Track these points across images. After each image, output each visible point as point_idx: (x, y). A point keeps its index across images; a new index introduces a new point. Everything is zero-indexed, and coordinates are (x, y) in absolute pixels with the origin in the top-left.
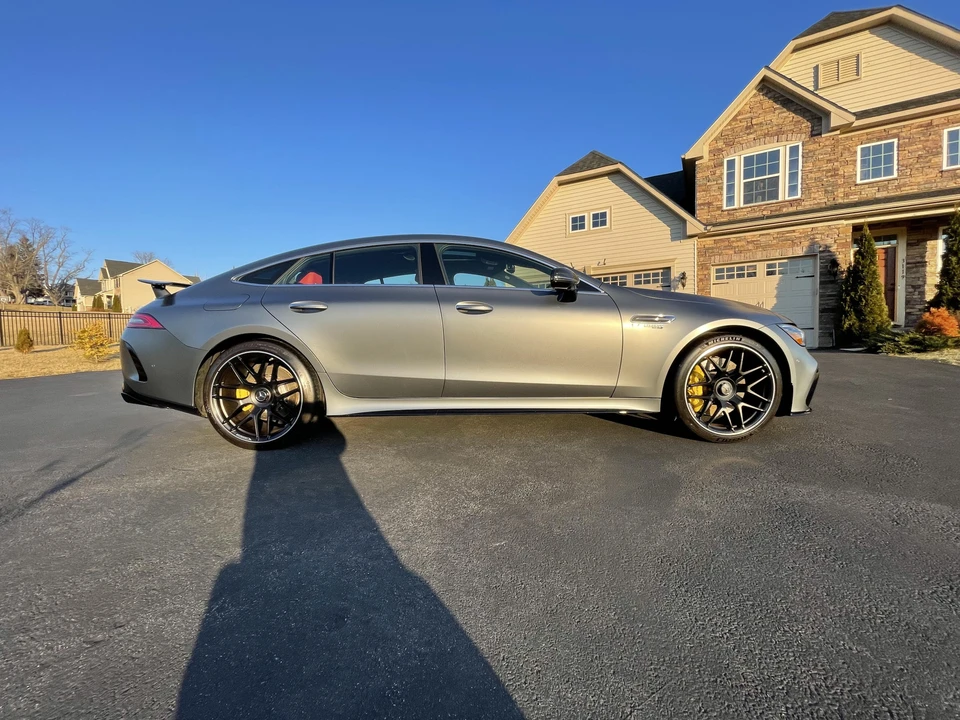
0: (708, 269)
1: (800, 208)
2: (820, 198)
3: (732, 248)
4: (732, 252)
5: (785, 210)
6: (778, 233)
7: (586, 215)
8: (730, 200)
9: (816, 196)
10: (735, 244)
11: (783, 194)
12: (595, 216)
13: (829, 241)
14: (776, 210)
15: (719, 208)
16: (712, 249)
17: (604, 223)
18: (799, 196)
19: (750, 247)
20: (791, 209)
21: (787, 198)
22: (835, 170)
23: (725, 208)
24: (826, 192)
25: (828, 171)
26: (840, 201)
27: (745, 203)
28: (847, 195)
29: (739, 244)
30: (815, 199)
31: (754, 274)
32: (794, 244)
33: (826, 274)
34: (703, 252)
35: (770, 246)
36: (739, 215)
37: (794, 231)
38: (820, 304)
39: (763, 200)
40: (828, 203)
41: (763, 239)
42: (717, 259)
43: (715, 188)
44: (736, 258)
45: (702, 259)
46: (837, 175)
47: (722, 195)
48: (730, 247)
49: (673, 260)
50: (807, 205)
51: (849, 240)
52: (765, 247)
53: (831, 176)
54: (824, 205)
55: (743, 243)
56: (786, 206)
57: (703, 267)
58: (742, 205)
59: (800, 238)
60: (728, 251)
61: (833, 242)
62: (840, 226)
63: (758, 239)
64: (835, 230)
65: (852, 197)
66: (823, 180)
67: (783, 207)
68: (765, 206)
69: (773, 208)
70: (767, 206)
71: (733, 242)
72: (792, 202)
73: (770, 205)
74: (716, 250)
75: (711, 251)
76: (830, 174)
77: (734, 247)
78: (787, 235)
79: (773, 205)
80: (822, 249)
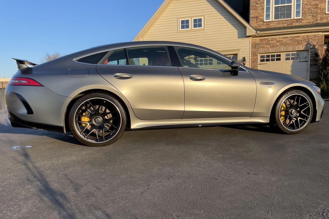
0: (257, 56)
1: (301, 24)
2: (309, 20)
3: (269, 44)
4: (269, 46)
5: (294, 24)
6: (292, 37)
7: (190, 19)
8: (268, 16)
9: (308, 18)
10: (270, 42)
11: (294, 16)
12: (195, 21)
13: (315, 43)
14: (290, 24)
15: (262, 20)
16: (259, 44)
17: (200, 25)
18: (301, 17)
19: (278, 44)
20: (297, 24)
21: (295, 18)
22: (317, 5)
23: (265, 21)
24: (313, 16)
25: (314, 5)
26: (319, 22)
27: (275, 18)
28: (322, 19)
29: (273, 42)
30: (308, 19)
31: (279, 59)
32: (299, 44)
33: (313, 61)
34: (254, 46)
35: (288, 44)
36: (272, 25)
37: (299, 37)
38: (310, 76)
39: (284, 18)
40: (314, 22)
41: (284, 40)
42: (261, 50)
43: (260, 8)
44: (271, 50)
45: (254, 50)
46: (318, 8)
47: (263, 13)
48: (268, 43)
49: (239, 50)
50: (304, 22)
51: (323, 43)
52: (286, 44)
53: (315, 8)
54: (312, 23)
55: (275, 42)
56: (295, 22)
57: (254, 54)
58: (273, 20)
59: (302, 40)
60: (267, 45)
61: (316, 44)
62: (319, 36)
63: (282, 40)
64: (317, 37)
65: (324, 20)
66: (311, 10)
67: (293, 23)
68: (285, 21)
69: (289, 23)
70: (286, 21)
71: (270, 41)
72: (297, 20)
73: (287, 21)
74: (261, 45)
75: (258, 45)
76: (314, 7)
77: (270, 44)
78: (296, 38)
79: (289, 21)
80: (311, 47)
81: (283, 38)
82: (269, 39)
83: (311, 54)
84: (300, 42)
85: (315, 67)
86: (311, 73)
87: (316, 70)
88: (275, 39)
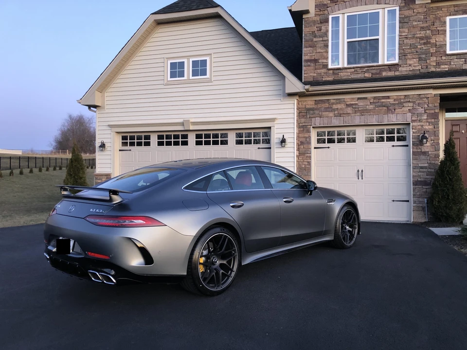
0: (309, 131)
1: (397, 73)
2: (413, 65)
3: (333, 110)
4: (331, 114)
5: (384, 74)
6: (375, 98)
7: (185, 61)
8: (336, 58)
9: (412, 62)
10: (335, 107)
11: (384, 58)
12: (195, 63)
14: (376, 74)
15: (325, 66)
16: (313, 109)
17: (204, 73)
18: (396, 61)
19: (349, 110)
20: (390, 74)
21: (386, 62)
22: (428, 38)
23: (330, 66)
24: (420, 59)
25: (421, 38)
26: (433, 69)
27: (349, 63)
28: (438, 64)
29: (339, 106)
30: (410, 65)
31: (354, 141)
32: (389, 111)
33: (418, 144)
34: (303, 113)
35: (368, 111)
36: (343, 75)
37: (388, 97)
38: (413, 176)
39: (366, 62)
40: (422, 71)
41: (361, 103)
42: (317, 121)
43: (321, 44)
44: (336, 122)
45: (303, 120)
46: (430, 43)
47: (327, 52)
48: (329, 109)
49: (273, 120)
50: (404, 70)
51: (438, 111)
52: (363, 112)
53: (424, 44)
54: (418, 72)
55: (342, 106)
56: (385, 70)
57: (303, 129)
58: (346, 65)
59: (394, 104)
60: (327, 113)
61: (423, 112)
62: (429, 96)
63: (357, 102)
64: (425, 99)
65: (443, 66)
66: (417, 47)
67: (383, 71)
68: (367, 69)
69: (374, 71)
70: (369, 68)
71: (333, 104)
72: (391, 67)
73: (371, 68)
74: (317, 112)
75: (311, 112)
76: (423, 42)
77: (334, 109)
78: (383, 100)
79: (374, 68)
80: (413, 119)
81: (359, 99)
82: (332, 101)
83: (413, 132)
84: (391, 108)
85: (423, 157)
86: (415, 170)
87: (426, 165)
88: (342, 100)
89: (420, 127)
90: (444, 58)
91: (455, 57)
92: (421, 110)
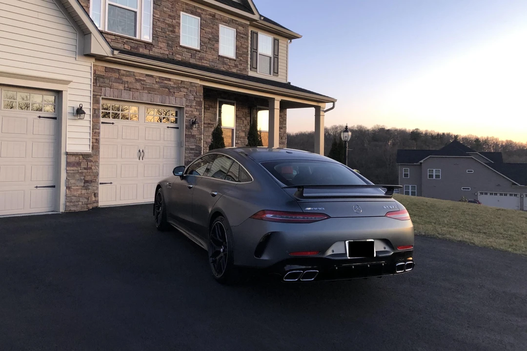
0: (98, 102)
1: (151, 53)
3: (123, 83)
4: (121, 87)
6: (160, 77)
8: (96, 18)
9: (162, 46)
10: (125, 79)
14: (134, 48)
16: (103, 77)
18: (151, 40)
19: (138, 86)
20: (146, 52)
24: (168, 45)
27: (109, 28)
29: (129, 79)
30: (161, 48)
33: (189, 128)
34: (98, 79)
35: (154, 90)
40: (169, 56)
41: (147, 80)
42: (108, 92)
44: (126, 96)
48: (119, 80)
52: (150, 90)
55: (132, 80)
56: (142, 47)
59: (174, 88)
60: (117, 84)
62: (197, 85)
63: (145, 79)
64: (194, 88)
66: (166, 33)
67: (139, 47)
68: (126, 40)
69: (133, 45)
70: (128, 40)
71: (123, 75)
72: (146, 44)
73: (130, 41)
74: (107, 81)
75: (101, 79)
76: (170, 29)
77: (124, 81)
78: (166, 82)
79: (132, 41)
80: (187, 104)
81: (147, 75)
82: (122, 72)
83: (186, 117)
84: (171, 90)
85: (192, 140)
86: (187, 151)
87: (194, 147)
88: (132, 74)
89: (190, 112)
90: (178, 48)
91: (185, 50)
92: (192, 97)
